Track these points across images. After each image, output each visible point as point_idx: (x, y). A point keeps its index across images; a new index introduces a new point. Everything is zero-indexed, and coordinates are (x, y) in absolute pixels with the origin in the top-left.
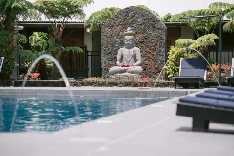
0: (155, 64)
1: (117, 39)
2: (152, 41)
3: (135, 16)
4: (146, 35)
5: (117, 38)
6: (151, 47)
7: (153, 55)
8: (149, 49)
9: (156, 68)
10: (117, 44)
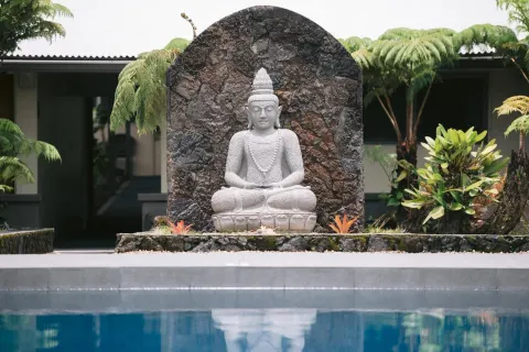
0: (333, 181)
1: (214, 106)
2: (323, 111)
3: (271, 34)
4: (304, 92)
5: (215, 100)
6: (319, 128)
7: (326, 153)
8: (315, 134)
9: (335, 193)
10: (214, 119)
